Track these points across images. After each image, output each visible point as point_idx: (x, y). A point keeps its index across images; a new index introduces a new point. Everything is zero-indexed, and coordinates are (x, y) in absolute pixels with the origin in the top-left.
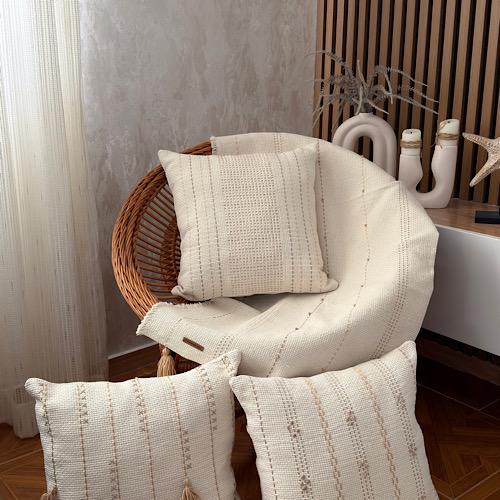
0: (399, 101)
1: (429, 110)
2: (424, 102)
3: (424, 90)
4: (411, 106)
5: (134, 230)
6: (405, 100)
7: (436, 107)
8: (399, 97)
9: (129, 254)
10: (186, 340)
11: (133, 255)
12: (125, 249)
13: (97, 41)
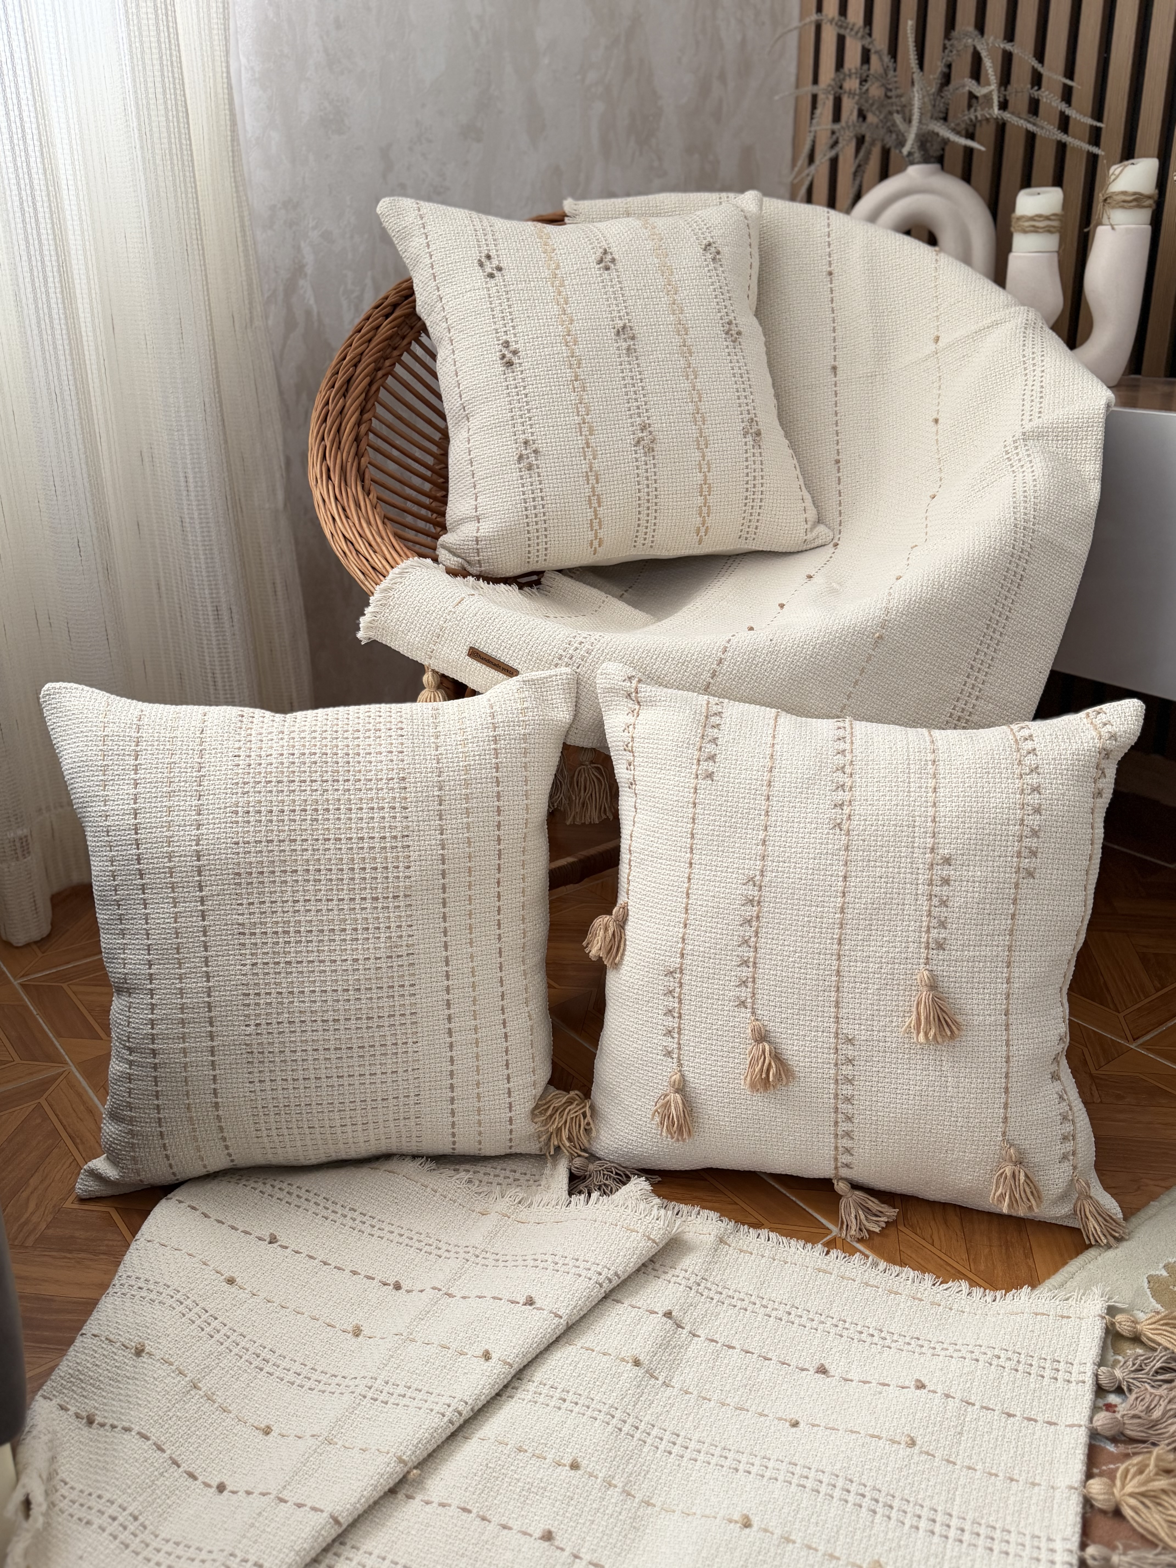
1: (1078, 144)
2: (1065, 124)
3: (1067, 95)
4: (1031, 137)
7: (1095, 137)
9: (350, 460)
10: (475, 654)
11: (359, 464)
12: (339, 448)
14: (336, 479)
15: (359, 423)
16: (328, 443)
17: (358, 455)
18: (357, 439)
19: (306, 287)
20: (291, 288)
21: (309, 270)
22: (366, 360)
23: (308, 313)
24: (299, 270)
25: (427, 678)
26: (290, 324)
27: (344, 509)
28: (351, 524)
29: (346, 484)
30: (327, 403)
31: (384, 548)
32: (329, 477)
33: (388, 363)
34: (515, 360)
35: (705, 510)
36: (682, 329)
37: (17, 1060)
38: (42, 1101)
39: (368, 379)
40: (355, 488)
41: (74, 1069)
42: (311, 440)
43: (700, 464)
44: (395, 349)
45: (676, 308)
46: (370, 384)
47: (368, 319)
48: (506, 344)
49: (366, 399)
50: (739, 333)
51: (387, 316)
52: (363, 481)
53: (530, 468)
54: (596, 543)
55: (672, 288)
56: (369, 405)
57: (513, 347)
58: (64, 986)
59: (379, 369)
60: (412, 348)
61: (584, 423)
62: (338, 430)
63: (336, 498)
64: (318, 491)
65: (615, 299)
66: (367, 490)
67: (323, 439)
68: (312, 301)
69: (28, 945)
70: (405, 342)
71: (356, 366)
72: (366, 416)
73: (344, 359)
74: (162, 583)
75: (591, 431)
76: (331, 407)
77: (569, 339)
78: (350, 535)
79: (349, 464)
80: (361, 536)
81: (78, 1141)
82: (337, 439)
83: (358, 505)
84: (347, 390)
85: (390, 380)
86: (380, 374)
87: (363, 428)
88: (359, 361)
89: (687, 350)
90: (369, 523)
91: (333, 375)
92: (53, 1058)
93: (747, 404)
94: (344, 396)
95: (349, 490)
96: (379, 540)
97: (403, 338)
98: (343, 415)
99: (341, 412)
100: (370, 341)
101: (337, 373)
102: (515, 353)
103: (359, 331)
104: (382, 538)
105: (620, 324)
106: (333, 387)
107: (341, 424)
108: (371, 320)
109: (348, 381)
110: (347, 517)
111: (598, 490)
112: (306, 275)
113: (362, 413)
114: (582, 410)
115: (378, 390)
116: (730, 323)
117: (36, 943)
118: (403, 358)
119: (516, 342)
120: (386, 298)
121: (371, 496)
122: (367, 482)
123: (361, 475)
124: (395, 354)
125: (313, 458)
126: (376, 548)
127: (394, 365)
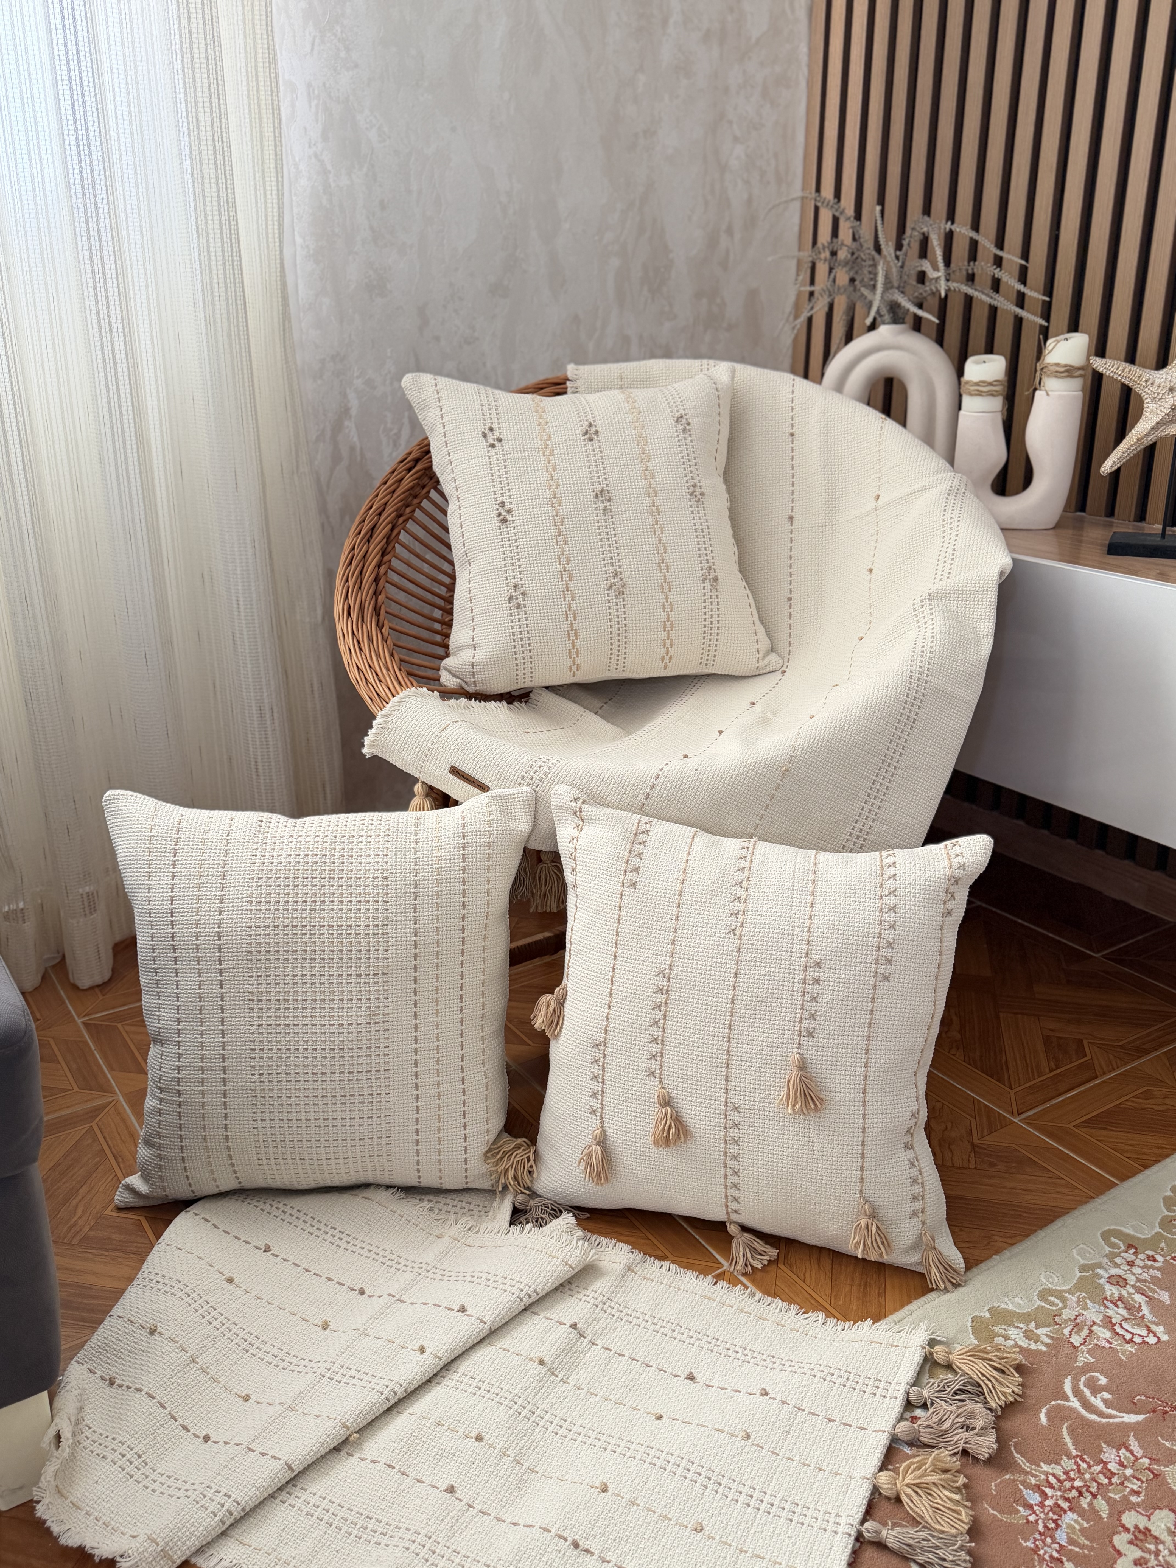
0: (969, 301)
1: (1032, 319)
2: (1021, 300)
3: (1023, 276)
4: (994, 310)
5: (384, 553)
6: (982, 296)
7: (1046, 313)
8: (970, 291)
9: (368, 600)
10: (455, 771)
11: (376, 600)
12: (360, 588)
13: (329, 167)
14: (354, 616)
15: (379, 565)
16: (351, 583)
17: (376, 594)
18: (377, 580)
19: (350, 426)
20: (338, 427)
21: (354, 412)
22: (389, 510)
23: (352, 449)
24: (345, 412)
25: (418, 788)
26: (336, 458)
27: (359, 643)
28: (364, 656)
29: (363, 621)
30: (353, 548)
31: (388, 679)
32: (349, 614)
33: (408, 510)
34: (509, 517)
35: (668, 642)
36: (652, 492)
37: (76, 1089)
38: (94, 1124)
39: (390, 526)
40: (370, 623)
41: (121, 1099)
42: (338, 581)
43: (664, 605)
44: (415, 497)
45: (648, 473)
46: (392, 530)
47: (393, 472)
48: (503, 504)
49: (388, 543)
50: (702, 494)
51: (409, 470)
52: (378, 615)
53: (518, 607)
54: (574, 668)
55: (645, 457)
56: (390, 548)
57: (508, 506)
58: (119, 1025)
59: (400, 516)
60: (430, 495)
61: (565, 571)
62: (361, 573)
63: (353, 633)
64: (341, 626)
65: (596, 466)
66: (380, 624)
67: (347, 580)
68: (355, 439)
69: (92, 988)
70: (425, 491)
71: (380, 514)
72: (386, 558)
73: (371, 508)
74: (217, 683)
75: (571, 578)
76: (356, 551)
77: (555, 501)
78: (362, 666)
79: (367, 603)
80: (370, 667)
81: (120, 1160)
82: (359, 581)
83: (370, 639)
84: (371, 536)
85: (410, 525)
86: (401, 520)
87: (383, 569)
88: (384, 510)
89: (655, 510)
90: (378, 656)
91: (360, 523)
92: (105, 1088)
93: (706, 555)
94: (369, 541)
95: (364, 626)
96: (385, 671)
97: (424, 487)
98: (366, 559)
99: (364, 557)
100: (394, 492)
101: (364, 521)
102: (509, 512)
103: (385, 483)
104: (388, 670)
105: (599, 488)
106: (359, 533)
107: (363, 567)
108: (396, 473)
109: (373, 529)
110: (361, 649)
111: (575, 626)
112: (350, 417)
113: (383, 555)
114: (564, 560)
115: (399, 533)
116: (694, 486)
117: (98, 986)
118: (422, 504)
119: (511, 503)
120: (410, 453)
121: (383, 630)
122: (382, 617)
123: (377, 611)
124: (416, 501)
125: (338, 597)
126: (382, 678)
127: (414, 511)
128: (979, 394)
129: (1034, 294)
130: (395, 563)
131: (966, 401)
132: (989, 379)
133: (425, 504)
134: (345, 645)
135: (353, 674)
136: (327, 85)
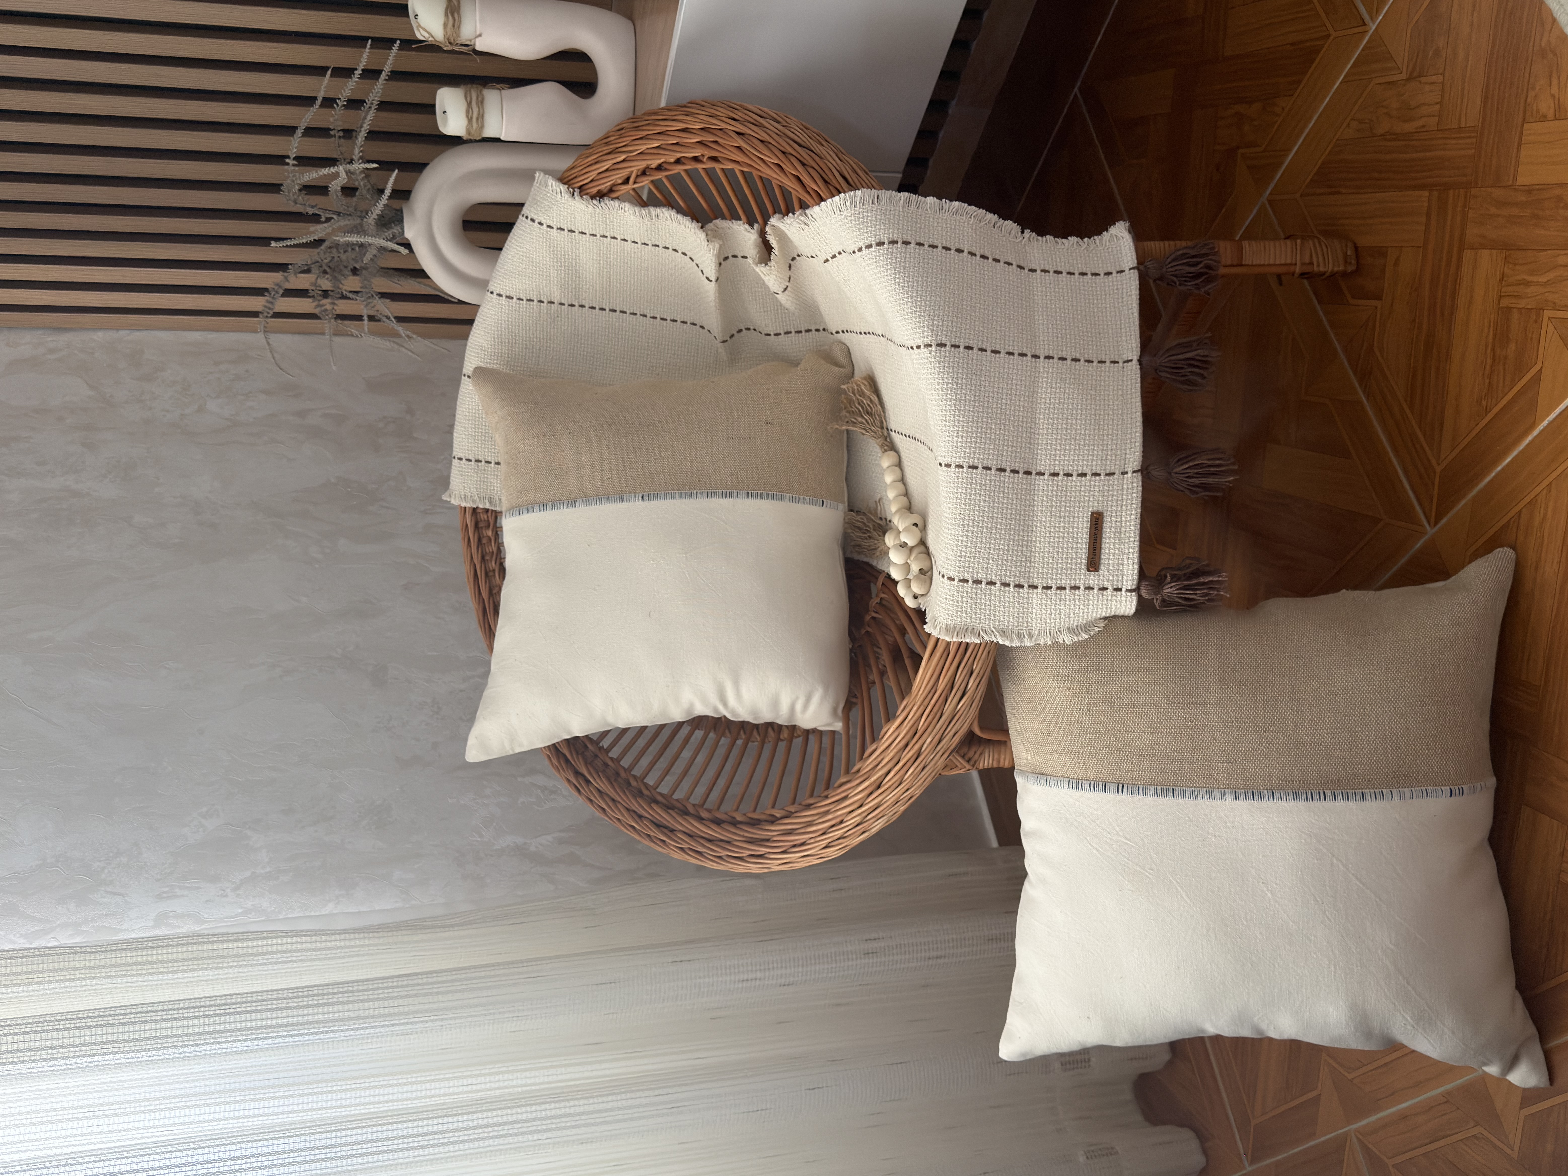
0: (373, 135)
1: (391, 59)
2: (371, 74)
3: (344, 72)
4: (383, 105)
5: (685, 813)
6: (368, 119)
7: (384, 43)
8: (363, 134)
9: (742, 833)
11: (741, 823)
12: (728, 842)
13: (248, 874)
14: (763, 850)
15: (700, 819)
16: (724, 853)
17: (734, 823)
18: (718, 822)
19: (535, 844)
20: (538, 859)
21: (520, 841)
22: (635, 806)
23: (561, 841)
24: (520, 851)
26: (573, 860)
27: (794, 846)
28: (812, 841)
29: (768, 840)
30: (682, 849)
31: (839, 813)
32: (761, 856)
33: (634, 783)
38: (1390, 1163)
39: (654, 806)
40: (772, 831)
41: (1352, 1125)
42: (721, 868)
44: (618, 774)
46: (657, 802)
47: (591, 800)
49: (673, 808)
51: (588, 782)
52: (759, 822)
56: (678, 805)
58: (1254, 1122)
59: (641, 792)
60: (615, 757)
62: (710, 841)
63: (784, 852)
64: (776, 866)
66: (771, 819)
67: (720, 857)
68: (549, 838)
69: (1205, 1151)
70: (610, 763)
71: (641, 817)
72: (691, 810)
73: (633, 827)
76: (685, 846)
78: (824, 843)
79: (746, 834)
80: (824, 834)
82: (720, 844)
83: (792, 832)
84: (666, 827)
85: (651, 781)
86: (646, 792)
87: (704, 815)
88: (634, 812)
90: (810, 824)
91: (652, 841)
92: (1341, 1145)
94: (672, 831)
95: (775, 839)
96: (830, 817)
97: (606, 765)
98: (693, 834)
99: (691, 836)
100: (613, 800)
101: (649, 836)
103: (603, 809)
104: (827, 813)
106: (664, 841)
107: (703, 838)
108: (593, 798)
109: (659, 826)
110: (803, 844)
112: (525, 843)
113: (688, 814)
115: (661, 794)
117: (1202, 1144)
118: (626, 766)
120: (568, 780)
121: (778, 815)
122: (763, 817)
123: (755, 823)
124: (623, 774)
125: (741, 868)
126: (838, 820)
127: (634, 776)
128: (481, 117)
129: (364, 58)
130: (696, 799)
131: (489, 132)
132: (463, 106)
133: (625, 763)
134: (797, 861)
135: (833, 853)
136: (159, 877)
